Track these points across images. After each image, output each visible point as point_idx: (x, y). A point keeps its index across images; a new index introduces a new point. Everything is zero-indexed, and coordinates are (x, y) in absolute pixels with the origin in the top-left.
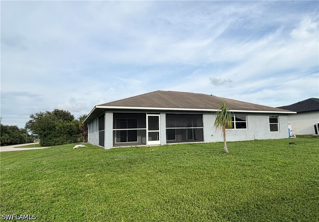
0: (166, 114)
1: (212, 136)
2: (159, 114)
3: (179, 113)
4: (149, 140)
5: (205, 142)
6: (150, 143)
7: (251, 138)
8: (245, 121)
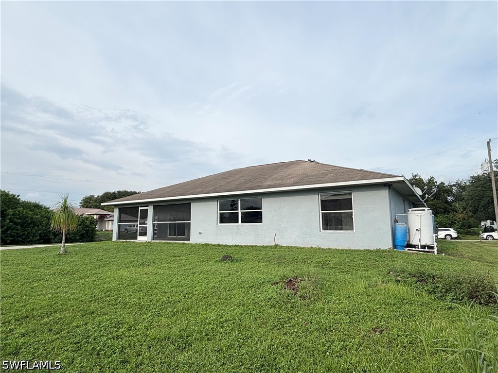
0: (154, 206)
1: (200, 233)
2: (148, 206)
3: (165, 204)
4: (139, 236)
5: (191, 243)
6: (141, 239)
7: (268, 241)
8: (259, 209)
